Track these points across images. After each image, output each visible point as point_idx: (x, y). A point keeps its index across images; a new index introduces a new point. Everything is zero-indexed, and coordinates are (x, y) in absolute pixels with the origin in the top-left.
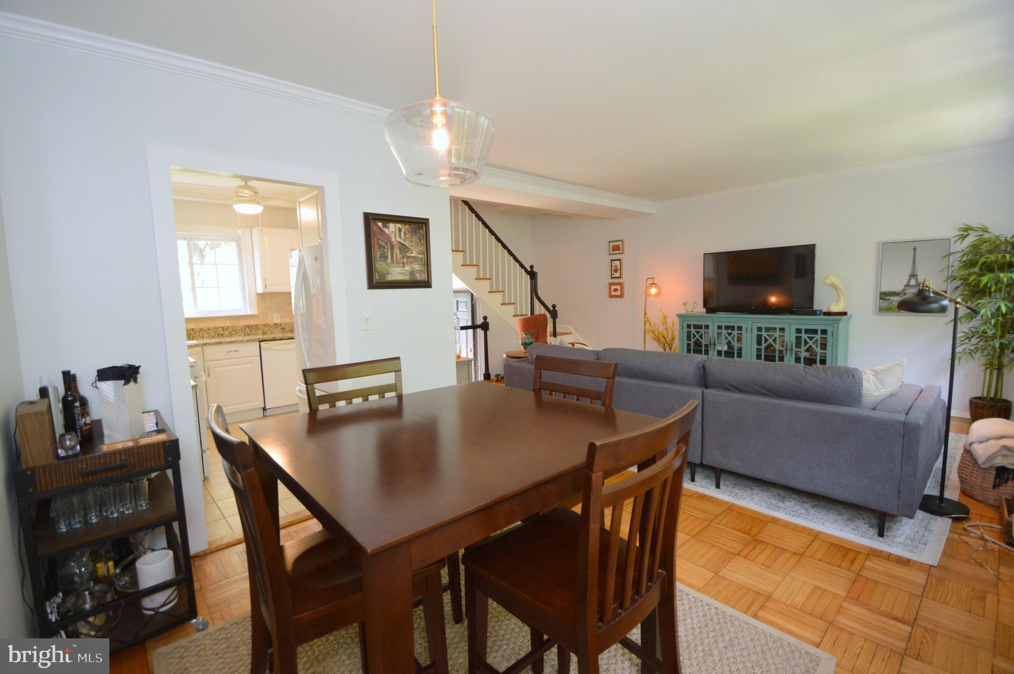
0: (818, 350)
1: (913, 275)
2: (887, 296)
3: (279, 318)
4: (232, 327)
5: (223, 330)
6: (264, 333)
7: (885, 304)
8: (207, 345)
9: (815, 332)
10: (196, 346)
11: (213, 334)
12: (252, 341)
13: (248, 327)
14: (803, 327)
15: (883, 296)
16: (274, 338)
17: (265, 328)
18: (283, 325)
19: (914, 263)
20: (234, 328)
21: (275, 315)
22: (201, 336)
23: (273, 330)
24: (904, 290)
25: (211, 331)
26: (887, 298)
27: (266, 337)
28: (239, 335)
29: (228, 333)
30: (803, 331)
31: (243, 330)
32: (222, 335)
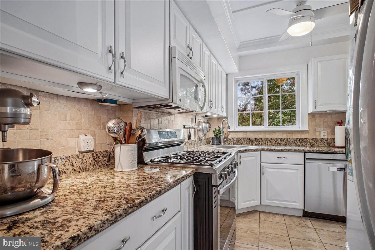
3: (326, 134)
4: (287, 139)
5: (281, 140)
6: (311, 146)
8: (264, 151)
10: (256, 150)
11: (274, 143)
12: (299, 151)
13: (299, 139)
16: (318, 150)
17: (313, 142)
18: (329, 141)
20: (289, 140)
21: (322, 132)
22: (266, 143)
23: (319, 144)
25: (273, 140)
27: (311, 149)
28: (292, 146)
29: (284, 143)
31: (295, 142)
32: (280, 144)
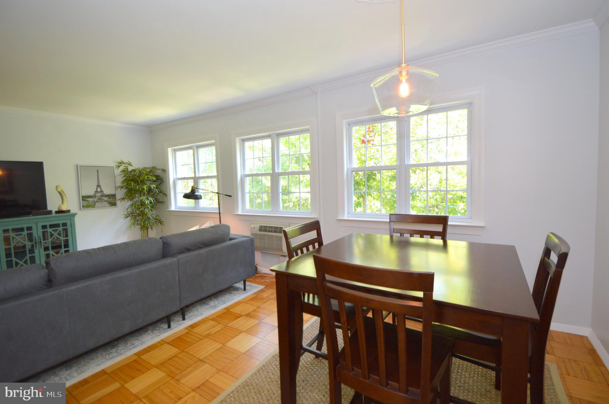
0: (62, 238)
1: (99, 186)
2: (86, 198)
7: (85, 203)
9: (58, 225)
14: (48, 224)
15: (84, 198)
19: (98, 178)
24: (95, 194)
26: (86, 199)
30: (48, 227)
